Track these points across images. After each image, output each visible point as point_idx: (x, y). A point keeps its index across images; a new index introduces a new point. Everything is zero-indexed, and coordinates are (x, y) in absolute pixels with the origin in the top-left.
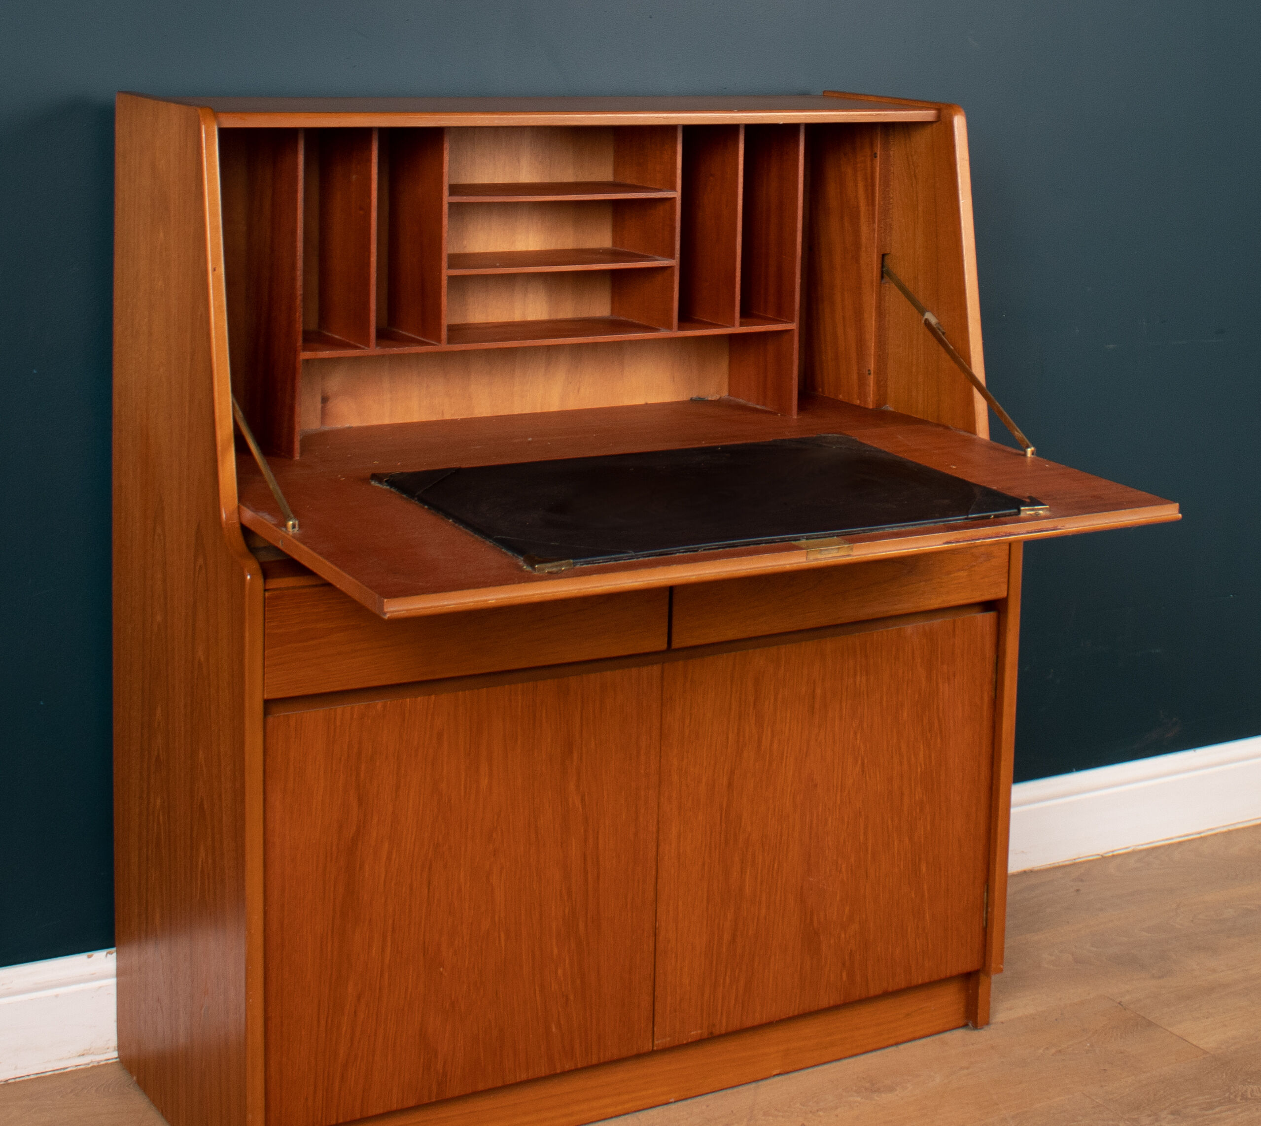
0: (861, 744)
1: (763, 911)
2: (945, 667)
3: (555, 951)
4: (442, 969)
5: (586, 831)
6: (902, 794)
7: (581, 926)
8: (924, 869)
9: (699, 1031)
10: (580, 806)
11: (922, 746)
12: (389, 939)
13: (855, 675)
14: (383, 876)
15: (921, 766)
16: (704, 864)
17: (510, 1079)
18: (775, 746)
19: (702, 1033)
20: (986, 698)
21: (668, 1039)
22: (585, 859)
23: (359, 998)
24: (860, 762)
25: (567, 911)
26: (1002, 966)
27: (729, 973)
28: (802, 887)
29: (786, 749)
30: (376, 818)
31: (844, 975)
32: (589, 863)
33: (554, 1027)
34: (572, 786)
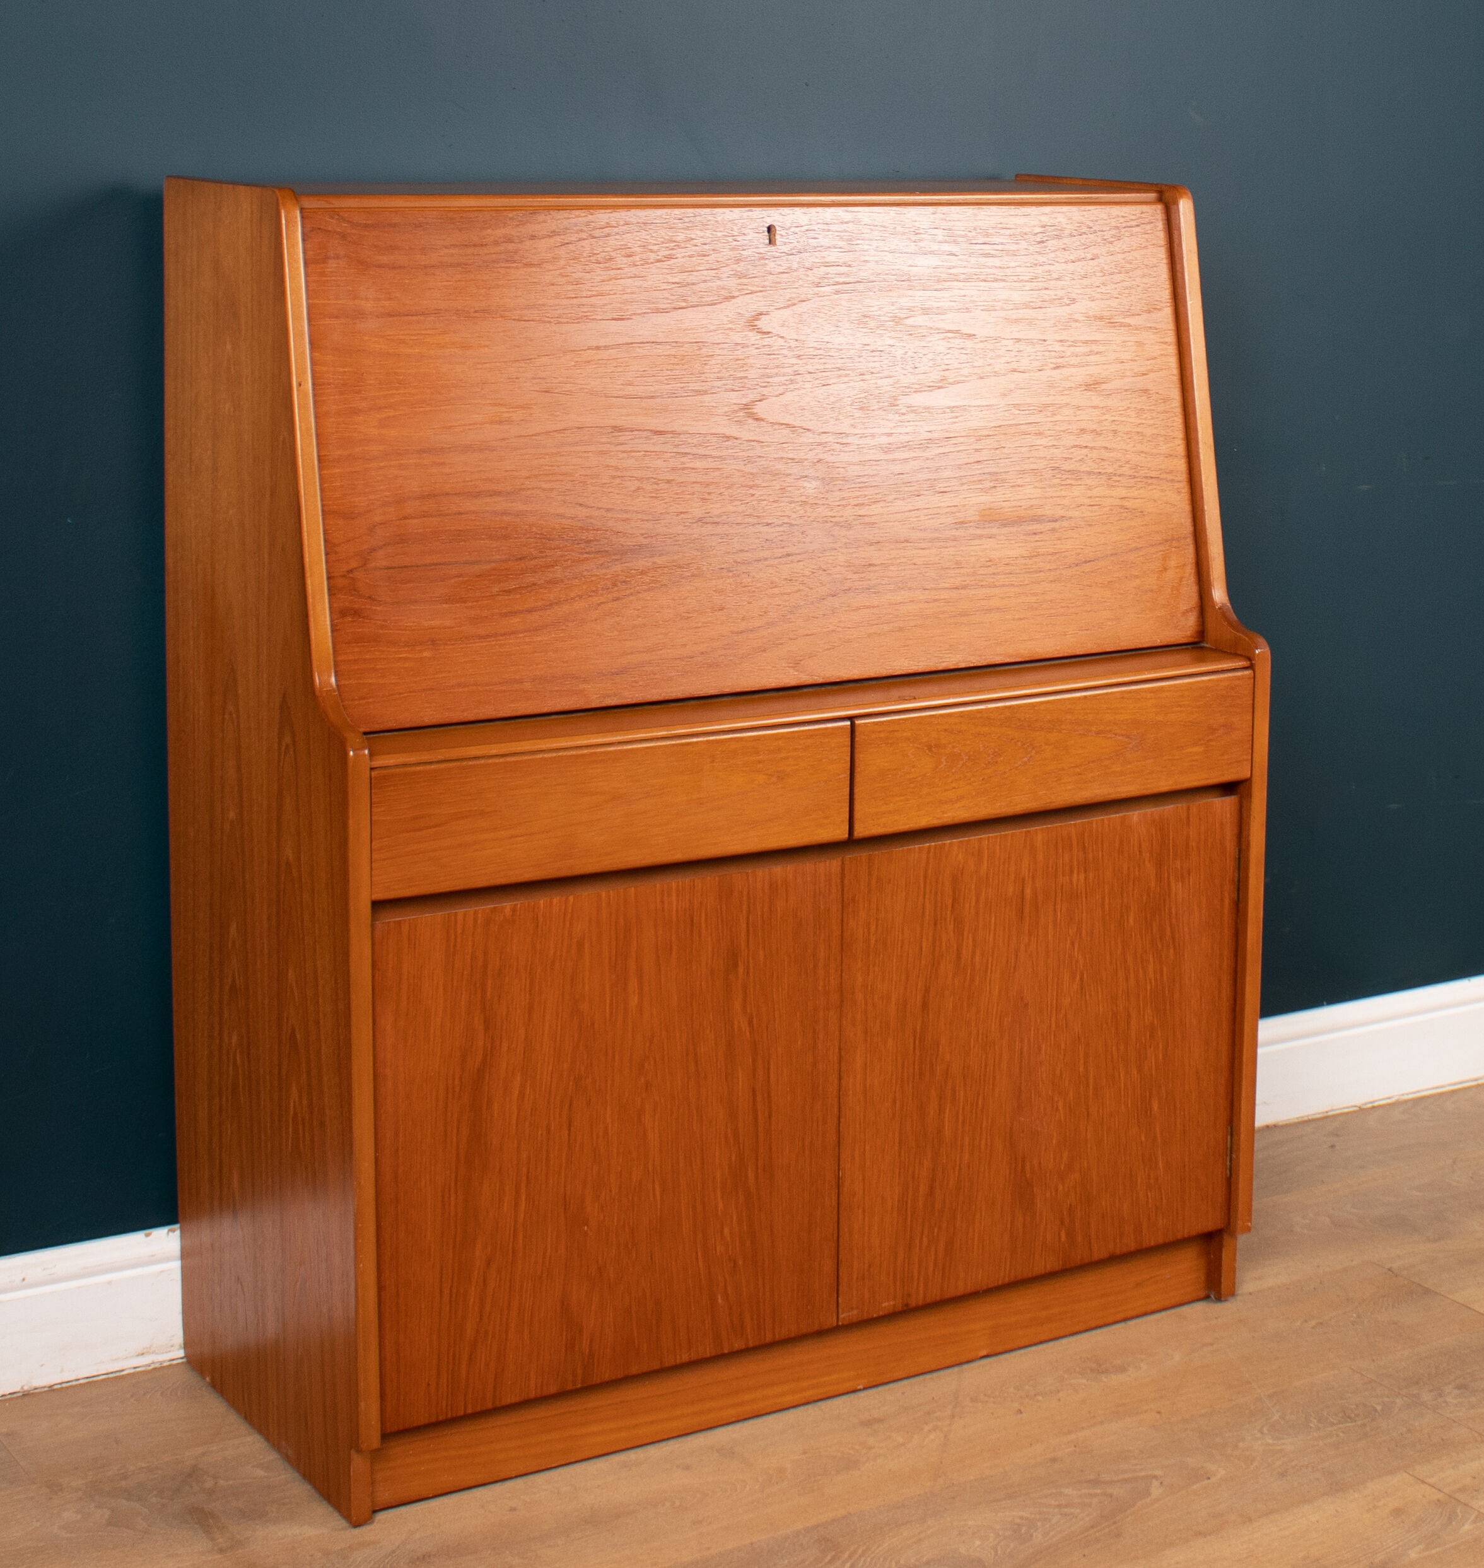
0: (1080, 957)
1: (966, 1157)
2: (1178, 863)
3: (721, 1206)
4: (586, 1228)
5: (754, 1061)
6: (1129, 1015)
7: (751, 1175)
8: (1155, 1106)
9: (892, 1303)
10: (747, 1030)
11: (1151, 959)
12: (523, 1191)
13: (1072, 871)
14: (514, 1117)
15: (1151, 983)
16: (894, 1101)
17: (670, 1361)
18: (977, 959)
19: (894, 1306)
20: (1227, 901)
21: (855, 1312)
22: (754, 1095)
23: (489, 1263)
24: (1078, 977)
25: (733, 1159)
26: (1249, 1224)
27: (926, 1232)
28: (1011, 1129)
29: (990, 961)
30: (505, 1046)
31: (1063, 1234)
32: (759, 1099)
33: (719, 1297)
34: (737, 1005)
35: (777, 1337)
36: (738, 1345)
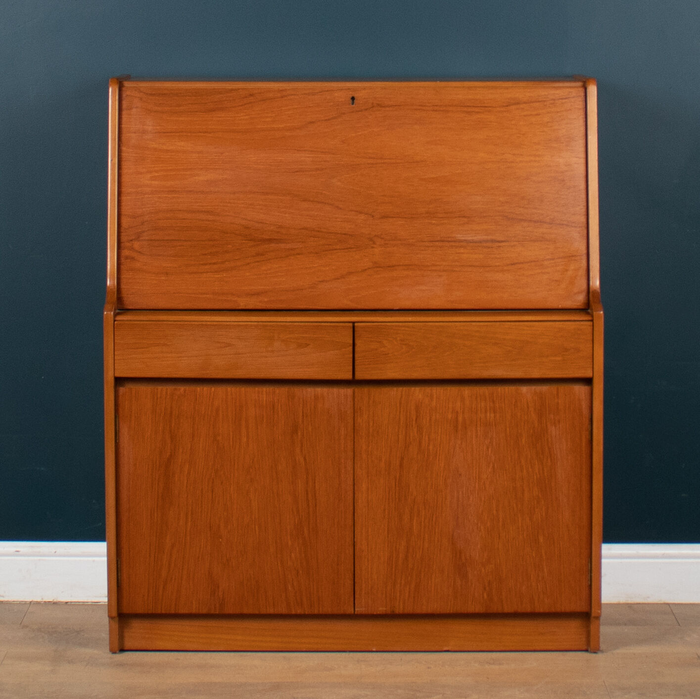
0: (492, 455)
1: (427, 544)
2: (552, 416)
3: (290, 542)
4: (221, 540)
5: (307, 477)
6: (523, 490)
7: (306, 531)
8: (541, 540)
9: (384, 609)
10: (303, 462)
11: (537, 463)
12: (190, 517)
13: (486, 412)
14: (186, 482)
15: (537, 475)
16: (385, 510)
17: (263, 611)
18: (431, 447)
19: (386, 610)
20: (584, 440)
21: (364, 609)
22: (307, 494)
23: (173, 546)
24: (491, 465)
25: (296, 521)
26: (599, 611)
27: (404, 578)
28: (453, 535)
29: (438, 450)
30: (181, 450)
31: (485, 595)
32: (310, 495)
33: (290, 586)
34: (298, 450)
35: (321, 612)
36: (299, 611)
